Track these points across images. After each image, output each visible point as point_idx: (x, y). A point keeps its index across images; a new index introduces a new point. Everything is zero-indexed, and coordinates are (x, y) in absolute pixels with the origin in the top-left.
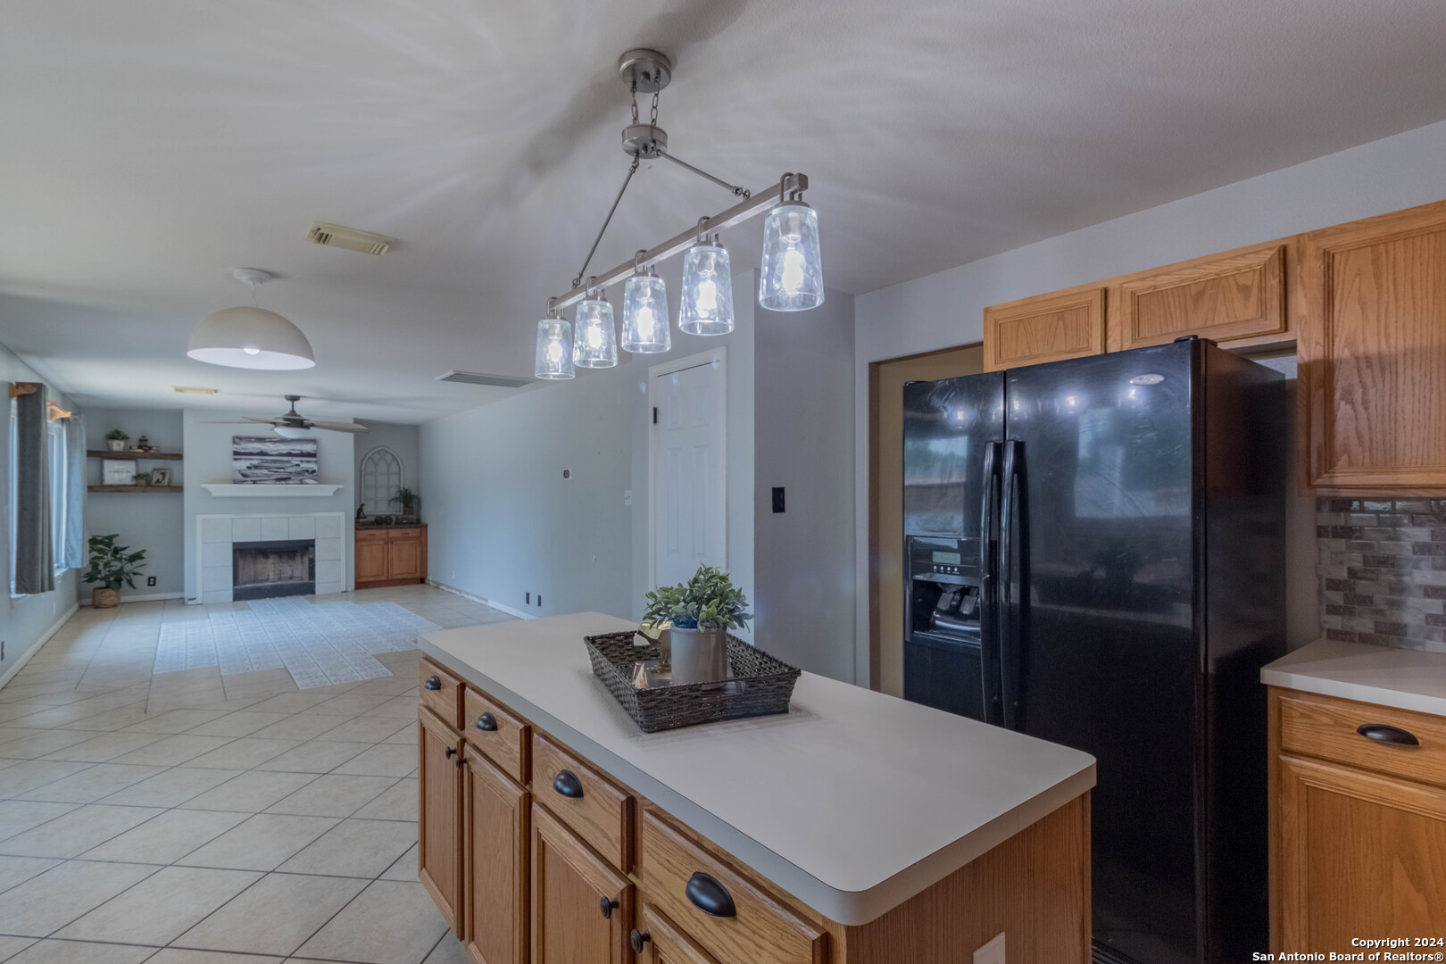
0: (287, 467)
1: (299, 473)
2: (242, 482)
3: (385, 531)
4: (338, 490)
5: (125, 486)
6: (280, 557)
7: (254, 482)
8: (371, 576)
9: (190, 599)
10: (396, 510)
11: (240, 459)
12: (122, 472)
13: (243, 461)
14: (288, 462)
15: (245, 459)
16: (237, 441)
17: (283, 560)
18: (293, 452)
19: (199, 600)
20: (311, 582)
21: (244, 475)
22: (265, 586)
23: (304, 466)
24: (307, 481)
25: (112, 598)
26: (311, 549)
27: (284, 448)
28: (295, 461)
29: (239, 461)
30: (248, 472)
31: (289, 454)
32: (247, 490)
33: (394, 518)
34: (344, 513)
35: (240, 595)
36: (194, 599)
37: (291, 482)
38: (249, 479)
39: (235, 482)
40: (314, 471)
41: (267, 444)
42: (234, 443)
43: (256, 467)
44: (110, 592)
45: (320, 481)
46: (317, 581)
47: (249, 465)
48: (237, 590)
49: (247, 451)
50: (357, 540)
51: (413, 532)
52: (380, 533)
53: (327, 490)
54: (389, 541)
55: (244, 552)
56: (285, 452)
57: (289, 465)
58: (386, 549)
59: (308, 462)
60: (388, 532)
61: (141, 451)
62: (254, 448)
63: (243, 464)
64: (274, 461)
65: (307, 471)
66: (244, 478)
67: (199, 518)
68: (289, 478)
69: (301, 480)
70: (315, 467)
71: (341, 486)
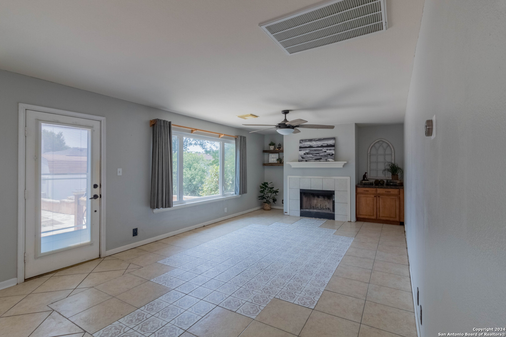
0: (320, 153)
1: (325, 156)
2: (301, 161)
3: (374, 189)
4: (345, 164)
5: (275, 163)
6: (324, 198)
7: (306, 161)
8: (366, 215)
9: (285, 212)
10: (388, 176)
11: (302, 150)
12: (274, 158)
13: (303, 151)
14: (321, 150)
15: (304, 150)
16: (301, 142)
17: (326, 199)
18: (324, 145)
19: (288, 214)
20: (333, 213)
21: (303, 158)
22: (313, 212)
23: (328, 152)
24: (329, 160)
25: (267, 207)
26: (332, 196)
27: (319, 143)
28: (324, 149)
29: (301, 151)
30: (304, 156)
31: (322, 146)
32: (304, 165)
33: (385, 181)
34: (349, 177)
35: (303, 215)
36: (287, 213)
37: (322, 161)
38: (304, 159)
39: (299, 161)
40: (333, 154)
41: (313, 142)
42: (300, 143)
43: (308, 154)
44: (266, 204)
45: (335, 159)
46: (336, 213)
47: (305, 153)
48: (302, 211)
49: (304, 146)
50: (357, 193)
51: (394, 191)
52: (371, 190)
53: (339, 164)
54: (377, 196)
55: (305, 194)
56: (320, 145)
57: (321, 152)
58: (375, 200)
59: (330, 150)
60: (376, 190)
61: (278, 149)
62: (307, 145)
63: (302, 153)
64: (315, 150)
65: (329, 154)
66: (303, 159)
67: (289, 177)
68: (321, 159)
69: (326, 159)
70: (333, 152)
71: (346, 162)
